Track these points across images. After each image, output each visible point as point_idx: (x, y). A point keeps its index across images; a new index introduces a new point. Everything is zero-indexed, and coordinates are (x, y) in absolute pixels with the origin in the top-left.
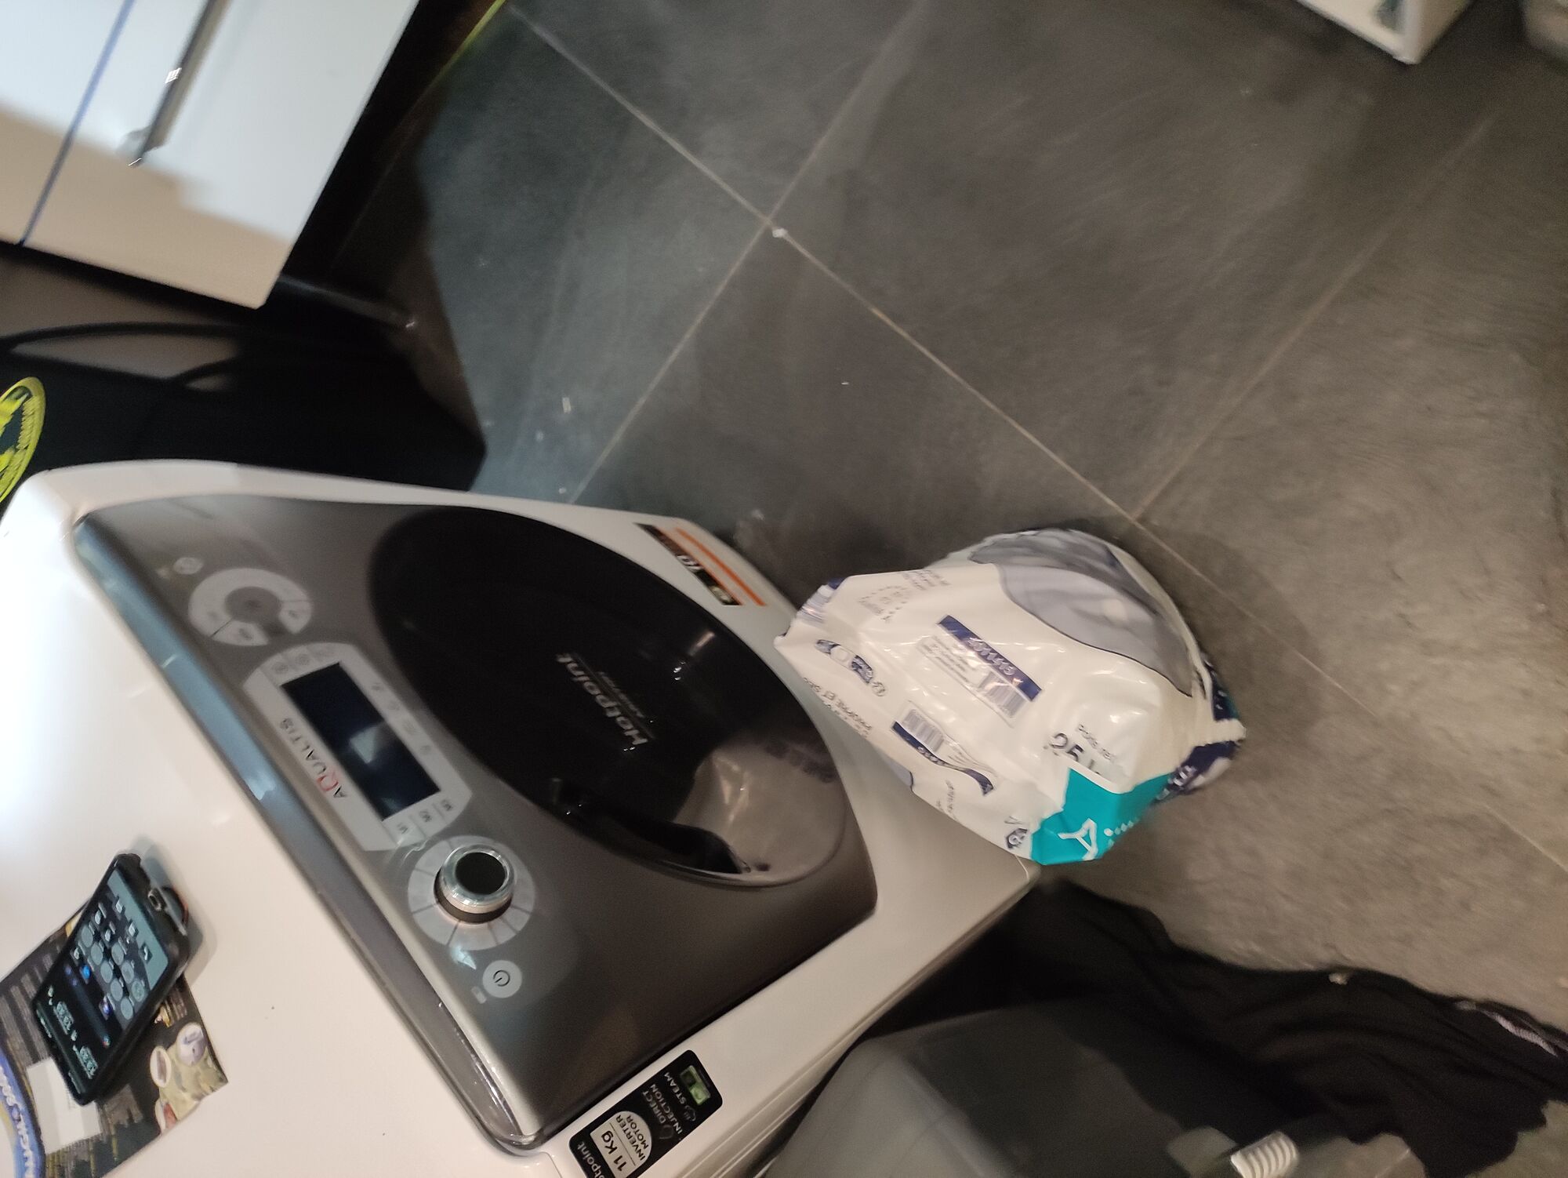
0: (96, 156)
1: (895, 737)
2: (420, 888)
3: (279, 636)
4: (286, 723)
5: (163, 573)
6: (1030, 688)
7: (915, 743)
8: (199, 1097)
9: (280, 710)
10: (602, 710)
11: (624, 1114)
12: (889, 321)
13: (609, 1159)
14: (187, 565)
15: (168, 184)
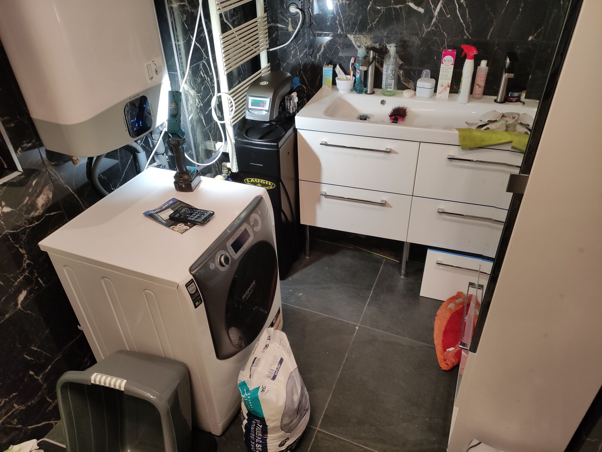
0: (319, 188)
1: (254, 359)
2: (223, 252)
3: (253, 227)
4: (241, 230)
5: (258, 209)
6: (274, 378)
7: (253, 363)
8: (177, 231)
9: (242, 228)
10: (247, 290)
11: (195, 288)
12: (346, 357)
13: (190, 286)
14: (259, 212)
15: (319, 201)
